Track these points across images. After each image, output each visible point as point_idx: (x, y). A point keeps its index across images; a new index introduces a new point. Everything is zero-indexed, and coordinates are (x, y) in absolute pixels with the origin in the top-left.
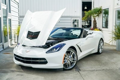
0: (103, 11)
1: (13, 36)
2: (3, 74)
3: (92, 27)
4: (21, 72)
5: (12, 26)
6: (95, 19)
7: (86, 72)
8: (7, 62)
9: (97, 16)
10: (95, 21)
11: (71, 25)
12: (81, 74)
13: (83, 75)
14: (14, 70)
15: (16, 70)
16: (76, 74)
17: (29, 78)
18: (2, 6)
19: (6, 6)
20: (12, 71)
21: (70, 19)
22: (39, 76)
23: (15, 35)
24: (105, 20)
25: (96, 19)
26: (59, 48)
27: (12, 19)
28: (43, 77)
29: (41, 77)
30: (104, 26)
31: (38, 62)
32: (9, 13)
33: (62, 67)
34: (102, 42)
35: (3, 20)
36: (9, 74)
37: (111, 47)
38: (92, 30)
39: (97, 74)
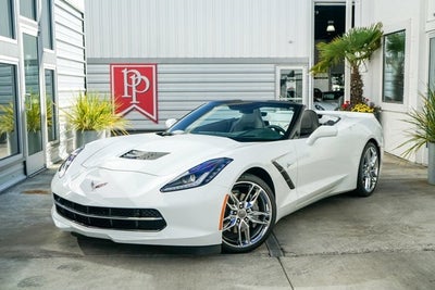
0: (386, 40)
1: (62, 130)
2: (12, 263)
3: (347, 97)
4: (76, 257)
5: (59, 96)
6: (356, 69)
7: (305, 260)
8: (34, 222)
9: (365, 57)
10: (356, 77)
11: (275, 91)
12: (286, 265)
13: (290, 269)
14: (52, 249)
15: (60, 250)
16: (268, 265)
17: (100, 280)
18: (21, 24)
19: (36, 23)
20: (47, 252)
21: (270, 67)
22: (135, 273)
23: (67, 127)
24: (395, 73)
25: (362, 69)
26: (207, 174)
27: (58, 71)
28: (148, 277)
29: (142, 275)
30: (389, 94)
31: (134, 221)
32: (47, 50)
33: (219, 240)
34: (374, 153)
35: (26, 75)
36: (33, 263)
37: (413, 170)
38: (347, 108)
39: (342, 269)
